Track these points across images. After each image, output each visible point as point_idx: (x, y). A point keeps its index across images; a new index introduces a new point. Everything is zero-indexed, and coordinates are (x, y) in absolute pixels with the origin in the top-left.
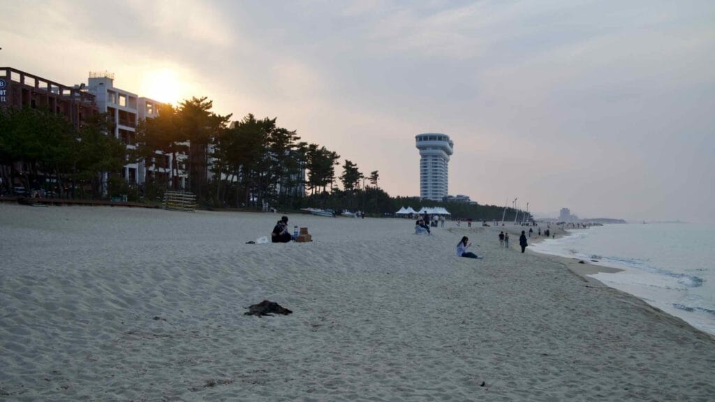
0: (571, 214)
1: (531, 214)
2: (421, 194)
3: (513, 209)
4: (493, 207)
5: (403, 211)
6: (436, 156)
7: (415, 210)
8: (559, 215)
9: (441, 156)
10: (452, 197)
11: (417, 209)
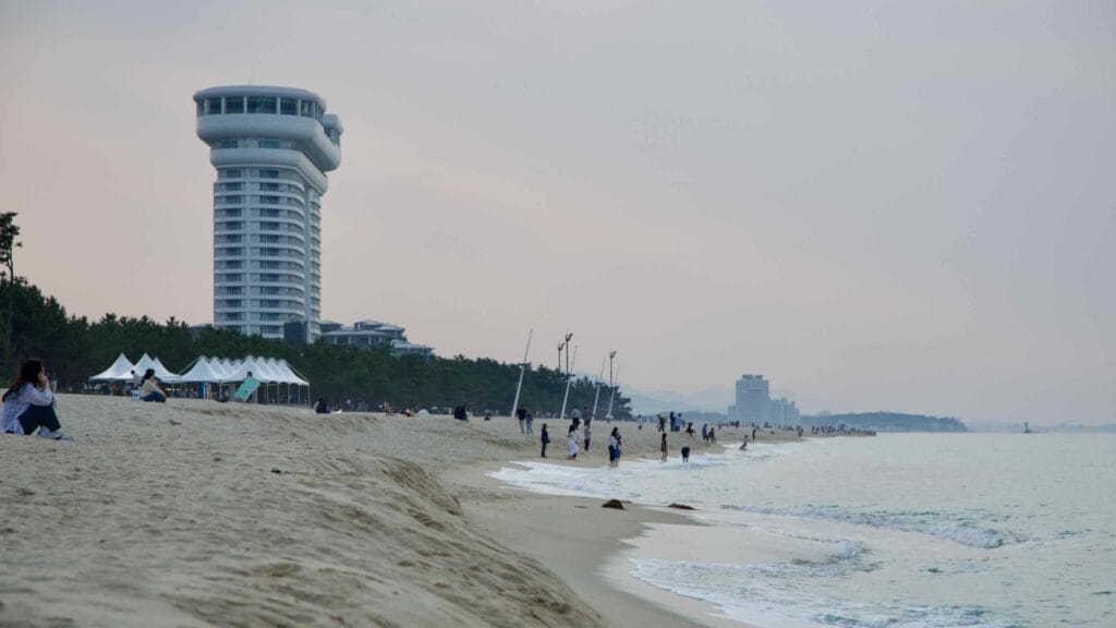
0: (773, 396)
1: (624, 395)
2: (217, 315)
3: (558, 374)
4: (486, 366)
5: (120, 370)
6: (274, 173)
7: (171, 368)
8: (733, 402)
9: (292, 170)
10: (337, 327)
11: (180, 362)
